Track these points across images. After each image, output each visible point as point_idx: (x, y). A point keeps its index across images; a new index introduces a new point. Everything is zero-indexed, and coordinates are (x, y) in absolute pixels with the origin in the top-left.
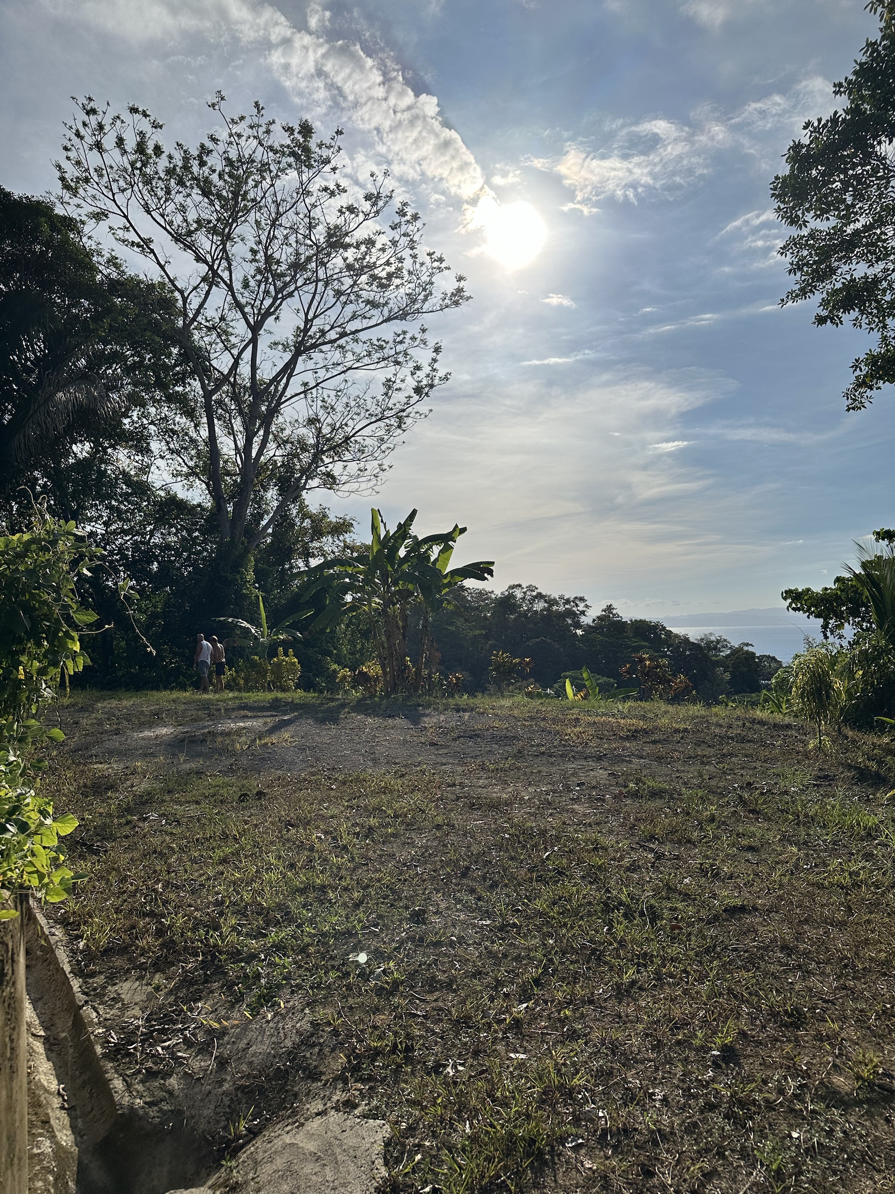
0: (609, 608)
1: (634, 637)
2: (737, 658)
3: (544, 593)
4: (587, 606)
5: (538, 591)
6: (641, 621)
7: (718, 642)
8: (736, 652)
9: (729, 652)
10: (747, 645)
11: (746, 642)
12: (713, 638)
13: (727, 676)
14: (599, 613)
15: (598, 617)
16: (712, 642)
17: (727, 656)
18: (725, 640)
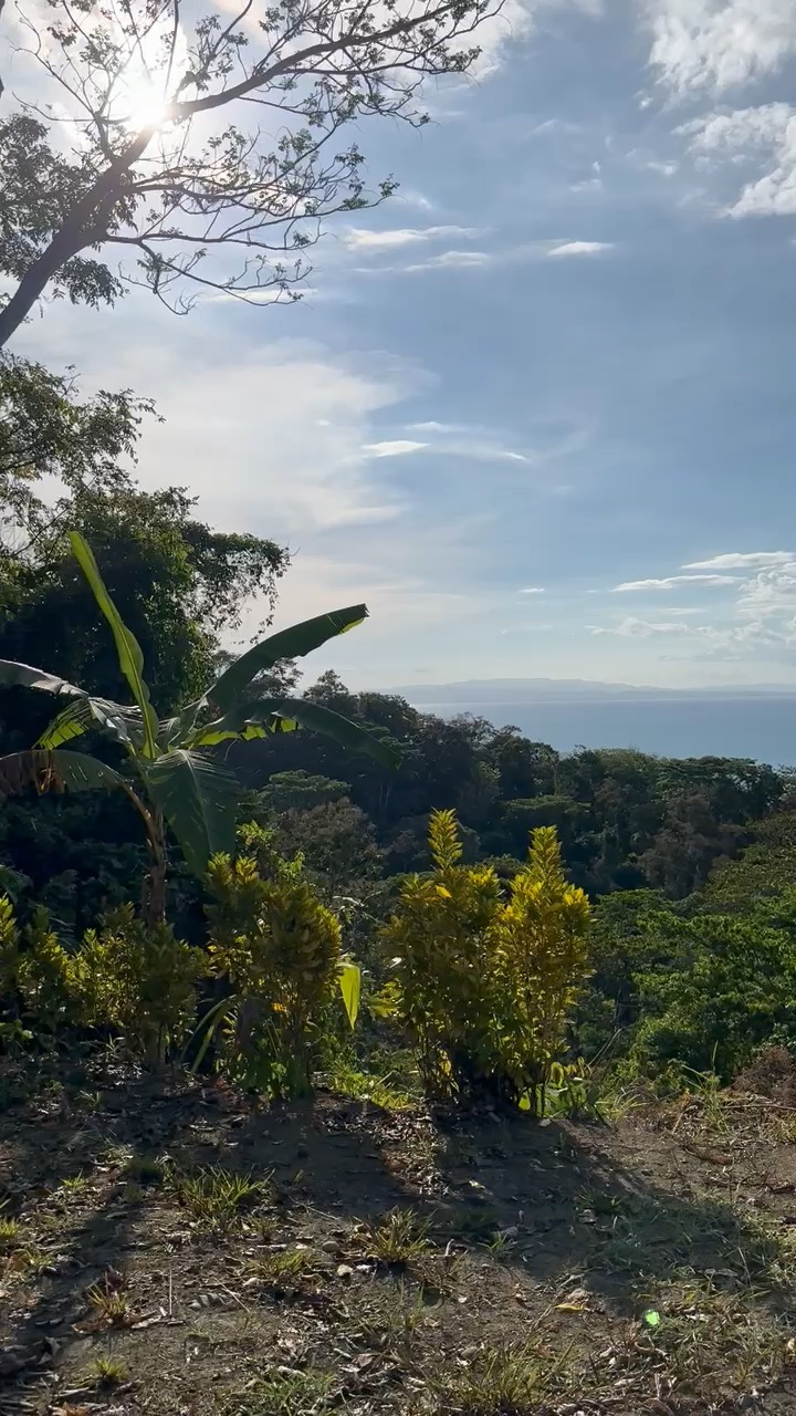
0: (330, 676)
1: (367, 719)
2: (506, 748)
3: (230, 652)
4: (296, 672)
5: (222, 648)
6: (374, 695)
7: (477, 725)
8: (503, 740)
9: (491, 739)
10: (513, 728)
11: (511, 724)
12: (470, 720)
13: (496, 774)
14: (313, 683)
15: (311, 689)
16: (470, 725)
17: (489, 746)
18: (486, 723)
